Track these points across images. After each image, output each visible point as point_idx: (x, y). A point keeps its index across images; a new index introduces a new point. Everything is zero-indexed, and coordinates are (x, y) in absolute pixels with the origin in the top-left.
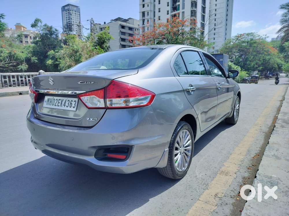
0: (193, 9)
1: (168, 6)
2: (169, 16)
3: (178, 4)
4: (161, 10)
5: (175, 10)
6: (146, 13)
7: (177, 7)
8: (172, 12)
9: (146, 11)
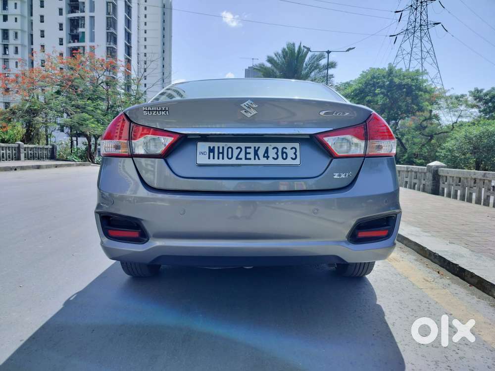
0: (110, 46)
1: (61, 29)
2: (64, 49)
3: (80, 30)
4: (45, 34)
5: (76, 41)
6: (11, 35)
7: (80, 36)
8: (70, 42)
9: (12, 30)
